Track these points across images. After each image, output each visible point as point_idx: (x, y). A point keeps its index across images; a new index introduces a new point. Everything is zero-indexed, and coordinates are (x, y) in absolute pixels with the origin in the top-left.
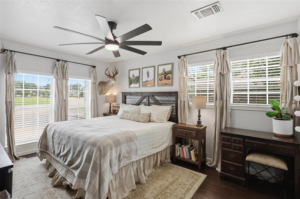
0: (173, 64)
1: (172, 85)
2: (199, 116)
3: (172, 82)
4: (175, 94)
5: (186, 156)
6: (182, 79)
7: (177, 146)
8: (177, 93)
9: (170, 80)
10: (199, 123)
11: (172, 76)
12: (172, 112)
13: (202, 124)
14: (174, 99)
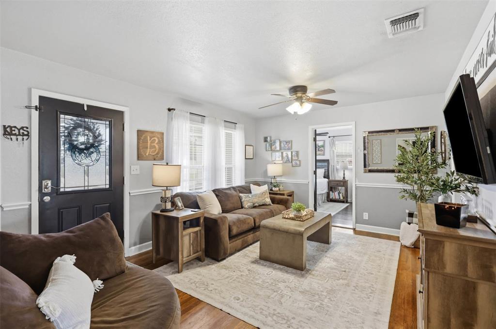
0: (324, 141)
1: (324, 155)
2: (344, 174)
3: (324, 153)
4: (327, 161)
5: (337, 197)
6: (332, 152)
7: (331, 192)
8: (328, 160)
9: (323, 152)
10: (344, 178)
11: (324, 149)
12: (325, 173)
14: (326, 164)
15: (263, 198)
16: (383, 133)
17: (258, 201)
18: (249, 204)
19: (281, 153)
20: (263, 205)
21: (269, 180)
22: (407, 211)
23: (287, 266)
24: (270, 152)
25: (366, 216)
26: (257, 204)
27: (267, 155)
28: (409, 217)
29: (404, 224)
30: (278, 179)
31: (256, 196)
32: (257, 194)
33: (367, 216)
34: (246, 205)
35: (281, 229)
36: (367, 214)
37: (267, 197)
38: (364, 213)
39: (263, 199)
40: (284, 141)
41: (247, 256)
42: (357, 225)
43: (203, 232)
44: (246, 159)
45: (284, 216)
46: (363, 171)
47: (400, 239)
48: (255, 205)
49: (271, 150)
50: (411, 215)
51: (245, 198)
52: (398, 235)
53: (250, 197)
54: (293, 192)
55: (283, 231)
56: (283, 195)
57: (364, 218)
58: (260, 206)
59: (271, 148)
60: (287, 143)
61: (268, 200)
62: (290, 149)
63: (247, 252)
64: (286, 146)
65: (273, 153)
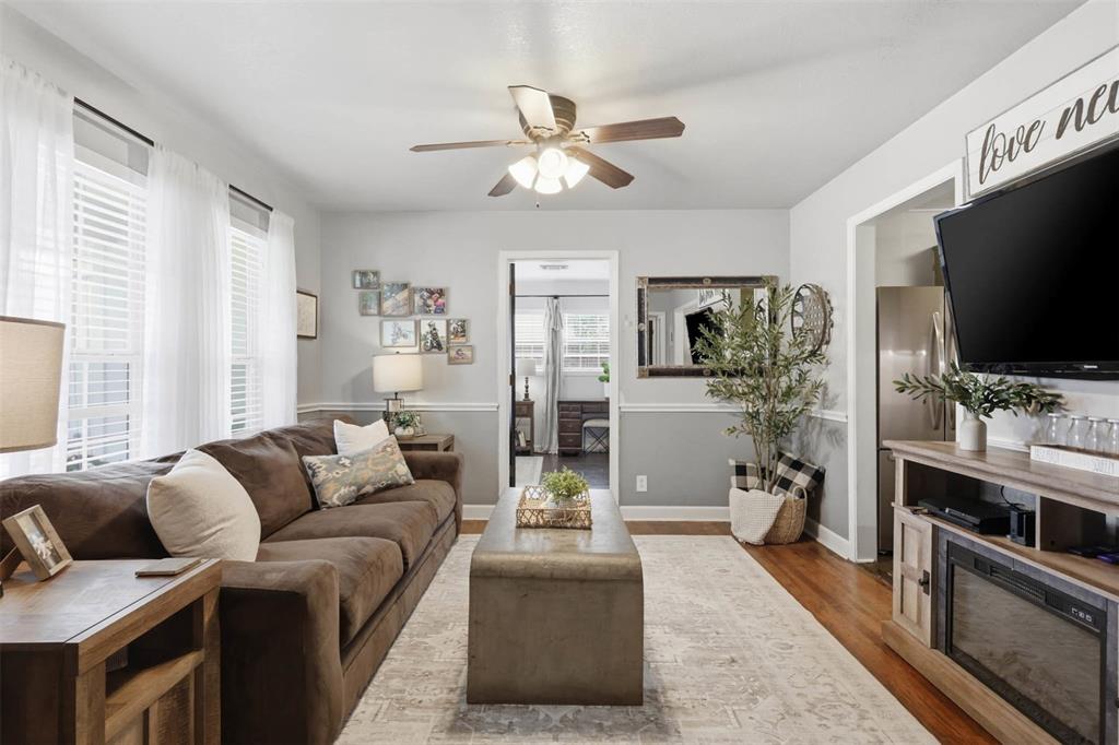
2: (527, 387)
10: (527, 395)
13: (530, 397)
15: (389, 465)
16: (679, 285)
17: (371, 475)
18: (344, 491)
19: (412, 323)
20: (388, 487)
21: (381, 406)
22: (732, 463)
23: (585, 703)
24: (377, 319)
25: (642, 484)
26: (369, 488)
27: (366, 329)
28: (737, 475)
29: (735, 493)
30: (408, 402)
31: (366, 460)
32: (367, 452)
33: (645, 483)
34: (334, 493)
35: (556, 573)
36: (645, 478)
37: (400, 461)
38: (639, 478)
39: (390, 469)
40: (422, 290)
41: (410, 704)
42: (622, 507)
43: (214, 670)
44: (299, 337)
45: (524, 520)
46: (636, 374)
47: (732, 529)
48: (363, 491)
49: (380, 313)
50: (741, 470)
51: (329, 470)
52: (727, 520)
53: (343, 465)
54: (452, 438)
55: (564, 580)
56: (434, 447)
57: (639, 489)
58: (379, 491)
59: (380, 305)
60: (431, 293)
61: (403, 470)
62: (441, 310)
63: (395, 683)
64: (430, 302)
65: (385, 324)
